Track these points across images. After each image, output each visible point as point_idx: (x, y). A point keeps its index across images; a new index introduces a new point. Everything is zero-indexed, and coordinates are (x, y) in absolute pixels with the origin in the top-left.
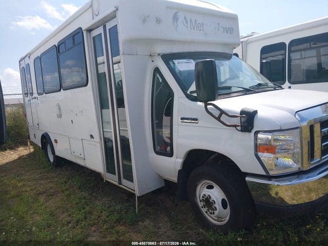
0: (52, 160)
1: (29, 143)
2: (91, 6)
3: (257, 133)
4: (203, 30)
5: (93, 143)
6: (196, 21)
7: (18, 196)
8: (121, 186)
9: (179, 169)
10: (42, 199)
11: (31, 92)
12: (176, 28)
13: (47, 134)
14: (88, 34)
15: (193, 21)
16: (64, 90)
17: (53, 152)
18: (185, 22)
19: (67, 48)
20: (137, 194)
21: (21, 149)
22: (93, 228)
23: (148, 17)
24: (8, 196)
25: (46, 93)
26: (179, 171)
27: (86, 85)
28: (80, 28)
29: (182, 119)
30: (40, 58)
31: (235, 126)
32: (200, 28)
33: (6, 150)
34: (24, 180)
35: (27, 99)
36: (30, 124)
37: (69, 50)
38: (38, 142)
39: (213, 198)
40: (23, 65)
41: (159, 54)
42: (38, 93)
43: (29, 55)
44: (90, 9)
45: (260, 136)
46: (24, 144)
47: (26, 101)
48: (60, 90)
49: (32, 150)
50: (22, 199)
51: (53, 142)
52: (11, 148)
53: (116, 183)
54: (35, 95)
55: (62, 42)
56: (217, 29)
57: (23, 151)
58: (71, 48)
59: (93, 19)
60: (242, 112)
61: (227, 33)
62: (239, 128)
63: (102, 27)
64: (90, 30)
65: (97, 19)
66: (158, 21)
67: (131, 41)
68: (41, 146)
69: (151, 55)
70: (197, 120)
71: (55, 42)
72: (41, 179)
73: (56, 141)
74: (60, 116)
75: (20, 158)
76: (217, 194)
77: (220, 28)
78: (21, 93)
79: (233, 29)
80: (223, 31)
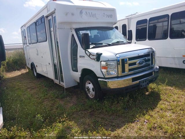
0: (35, 75)
1: (26, 67)
2: (47, 7)
3: (101, 61)
4: (96, 17)
5: (50, 66)
6: (92, 13)
7: (19, 89)
8: (60, 84)
9: (80, 77)
10: (29, 90)
11: (26, 43)
12: (82, 17)
13: (33, 63)
14: (47, 18)
15: (90, 14)
16: (39, 43)
17: (36, 71)
18: (86, 14)
19: (39, 24)
20: (65, 87)
21: (23, 70)
22: (46, 100)
23: (68, 13)
24: (15, 89)
25: (32, 44)
26: (80, 78)
27: (46, 41)
28: (44, 16)
29: (80, 56)
30: (29, 27)
31: (94, 59)
32: (94, 16)
33: (16, 70)
34: (23, 83)
35: (25, 46)
36: (26, 58)
37: (40, 25)
38: (30, 67)
39: (90, 87)
40: (22, 30)
41: (74, 29)
42: (29, 43)
43: (25, 25)
44: (47, 8)
45: (102, 63)
46: (24, 68)
47: (24, 47)
48: (37, 43)
49: (28, 71)
50: (20, 90)
51: (36, 66)
52: (18, 70)
53: (58, 84)
54: (28, 44)
55: (37, 21)
56: (103, 16)
57: (24, 71)
58: (41, 24)
59: (48, 12)
60: (97, 54)
61: (109, 17)
62: (96, 60)
63: (51, 16)
64: (47, 17)
65: (49, 13)
66: (73, 14)
67: (61, 23)
68: (31, 68)
69: (71, 29)
70: (84, 57)
71: (34, 20)
72: (30, 83)
73: (37, 66)
74: (38, 55)
75: (22, 74)
76: (91, 86)
77: (105, 15)
78: (22, 43)
79: (112, 15)
80: (107, 17)
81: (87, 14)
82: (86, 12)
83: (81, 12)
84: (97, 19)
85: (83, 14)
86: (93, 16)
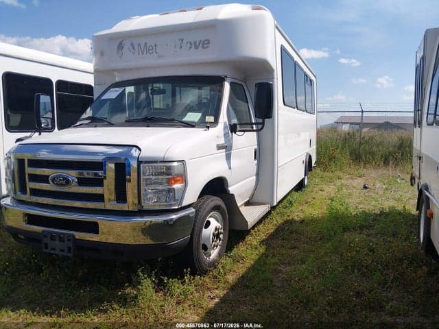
4: (156, 53)
6: (146, 44)
12: (121, 56)
15: (143, 46)
56: (178, 47)
61: (197, 49)
77: (184, 44)
79: (209, 41)
80: (190, 48)
81: (134, 49)
82: (132, 44)
83: (120, 47)
84: (160, 57)
85: (123, 51)
86: (149, 50)
